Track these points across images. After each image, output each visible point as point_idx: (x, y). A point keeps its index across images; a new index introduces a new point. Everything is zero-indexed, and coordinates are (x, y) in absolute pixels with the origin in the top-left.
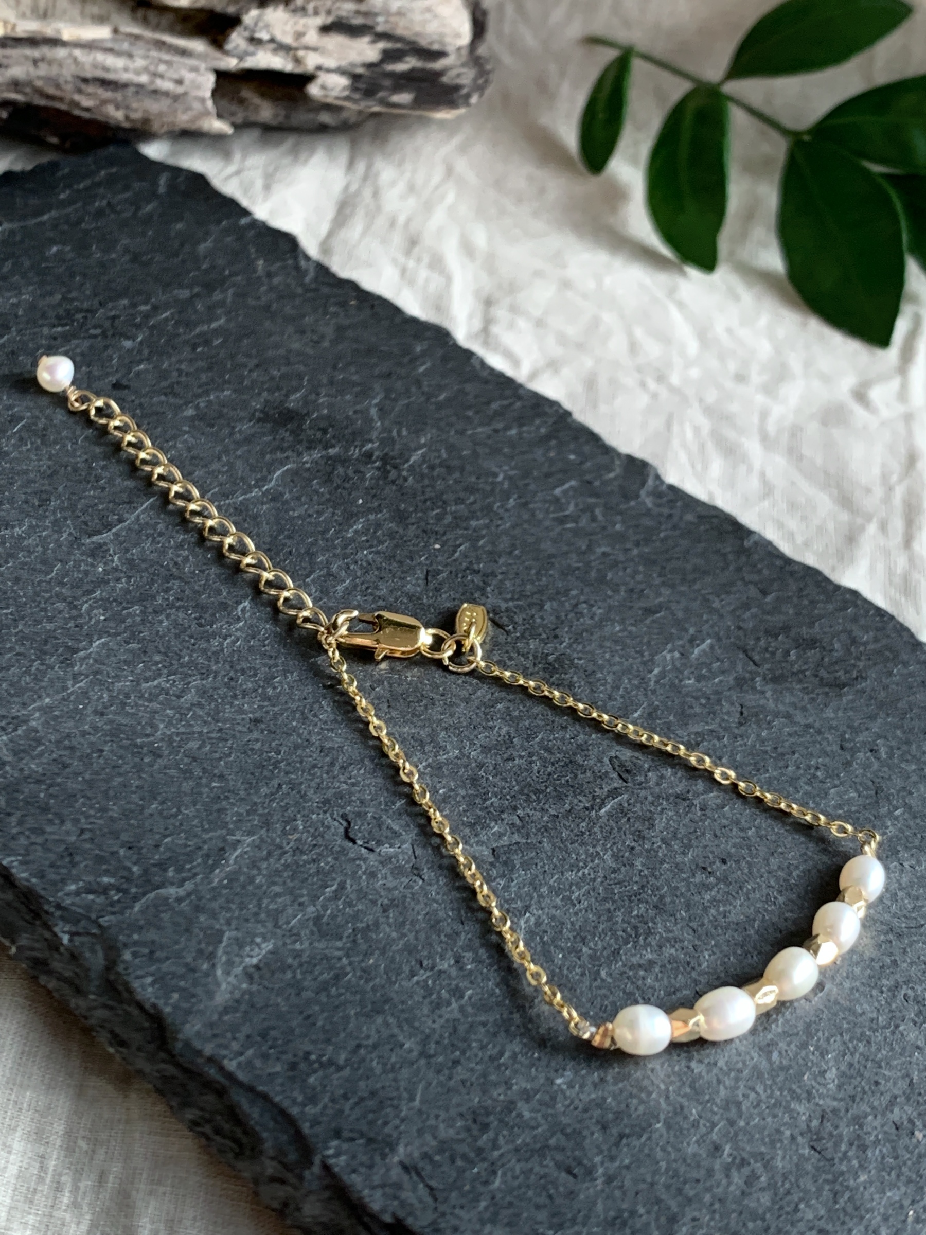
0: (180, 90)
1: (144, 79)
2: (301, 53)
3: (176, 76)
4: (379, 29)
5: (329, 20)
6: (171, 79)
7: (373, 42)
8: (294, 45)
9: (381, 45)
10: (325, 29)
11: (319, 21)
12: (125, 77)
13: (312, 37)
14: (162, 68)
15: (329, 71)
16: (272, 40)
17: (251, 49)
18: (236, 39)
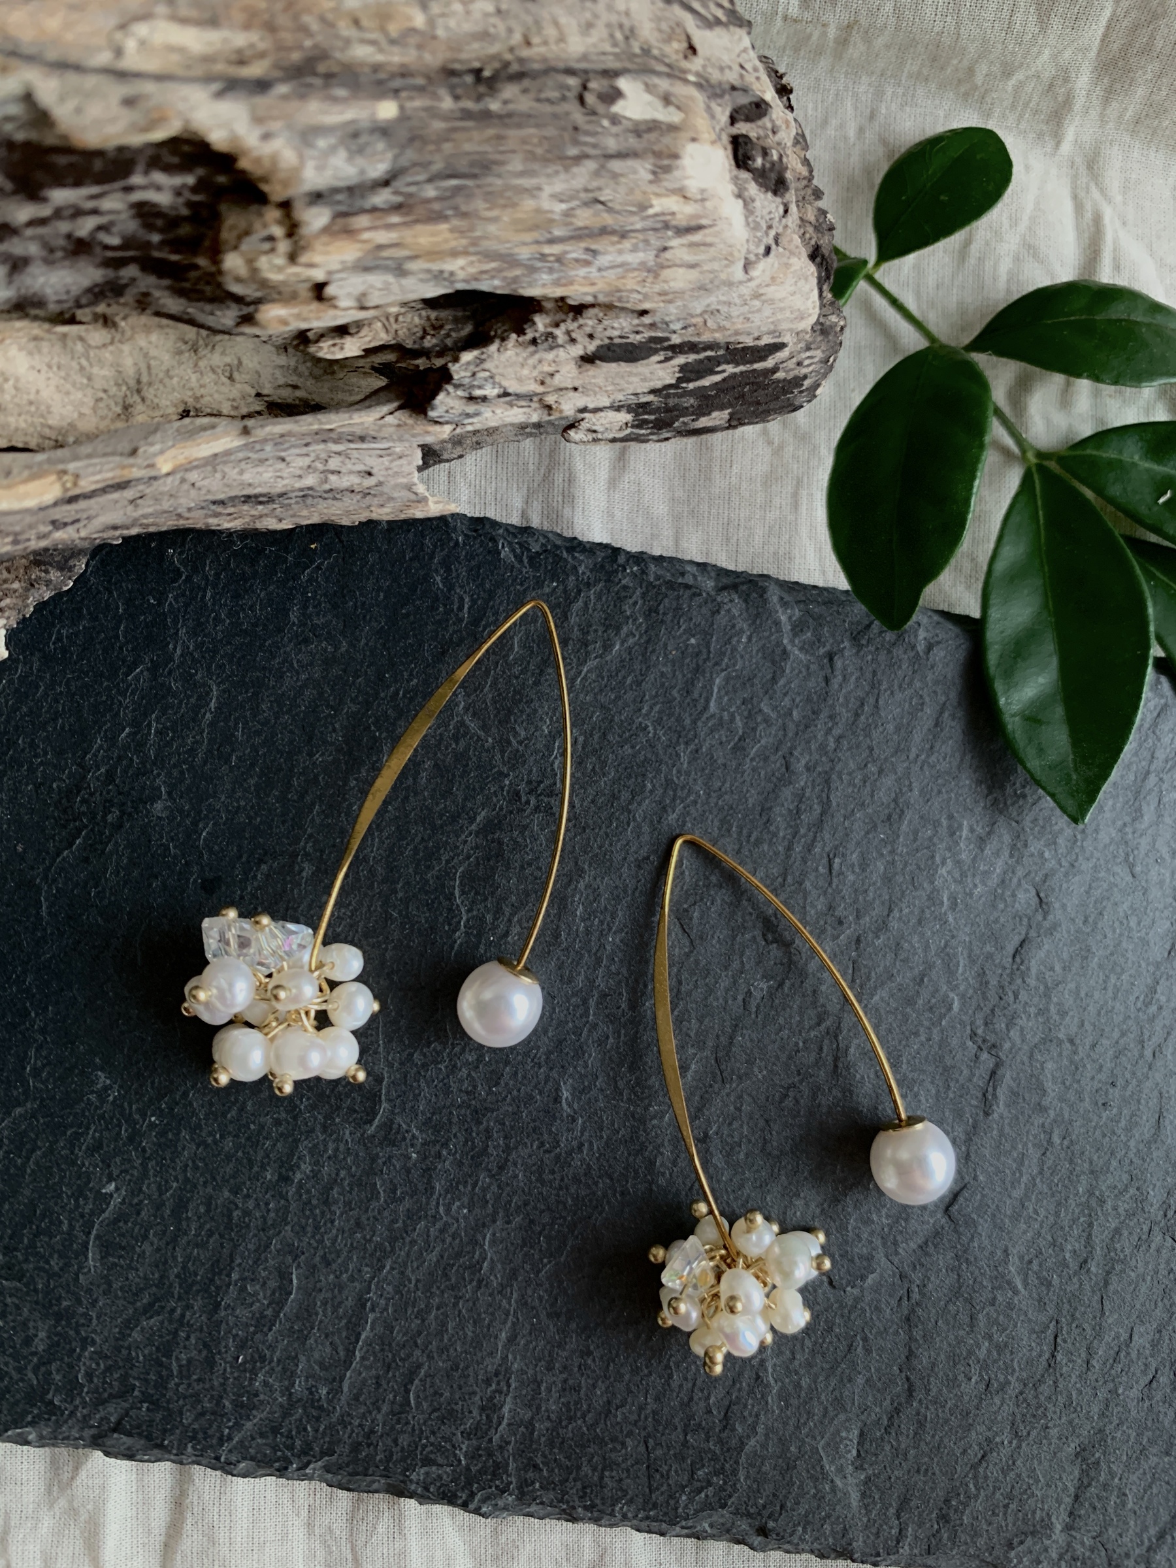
0: (371, 481)
1: (310, 481)
2: (550, 399)
3: (361, 467)
4: (676, 340)
5: (592, 347)
6: (351, 472)
7: (667, 359)
8: (540, 389)
9: (681, 360)
10: (587, 360)
11: (577, 351)
12: (279, 487)
13: (568, 373)
14: (334, 464)
15: (596, 410)
16: (506, 394)
17: (471, 408)
18: (446, 402)
